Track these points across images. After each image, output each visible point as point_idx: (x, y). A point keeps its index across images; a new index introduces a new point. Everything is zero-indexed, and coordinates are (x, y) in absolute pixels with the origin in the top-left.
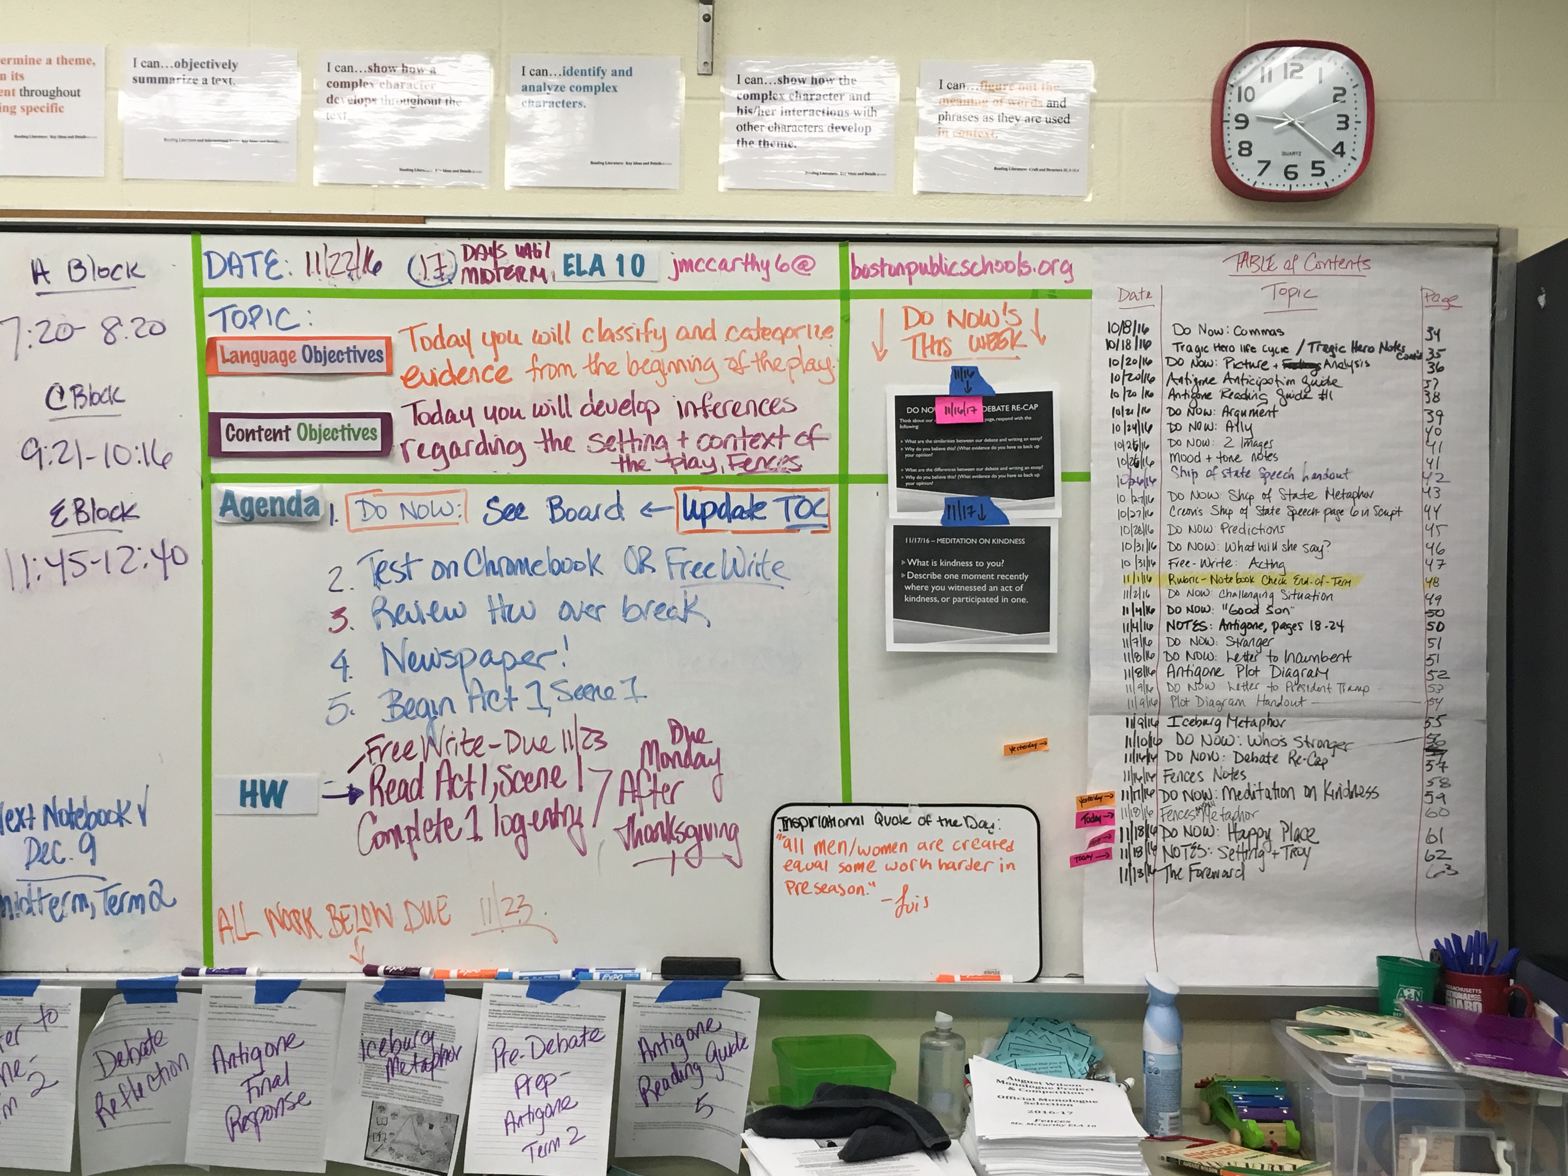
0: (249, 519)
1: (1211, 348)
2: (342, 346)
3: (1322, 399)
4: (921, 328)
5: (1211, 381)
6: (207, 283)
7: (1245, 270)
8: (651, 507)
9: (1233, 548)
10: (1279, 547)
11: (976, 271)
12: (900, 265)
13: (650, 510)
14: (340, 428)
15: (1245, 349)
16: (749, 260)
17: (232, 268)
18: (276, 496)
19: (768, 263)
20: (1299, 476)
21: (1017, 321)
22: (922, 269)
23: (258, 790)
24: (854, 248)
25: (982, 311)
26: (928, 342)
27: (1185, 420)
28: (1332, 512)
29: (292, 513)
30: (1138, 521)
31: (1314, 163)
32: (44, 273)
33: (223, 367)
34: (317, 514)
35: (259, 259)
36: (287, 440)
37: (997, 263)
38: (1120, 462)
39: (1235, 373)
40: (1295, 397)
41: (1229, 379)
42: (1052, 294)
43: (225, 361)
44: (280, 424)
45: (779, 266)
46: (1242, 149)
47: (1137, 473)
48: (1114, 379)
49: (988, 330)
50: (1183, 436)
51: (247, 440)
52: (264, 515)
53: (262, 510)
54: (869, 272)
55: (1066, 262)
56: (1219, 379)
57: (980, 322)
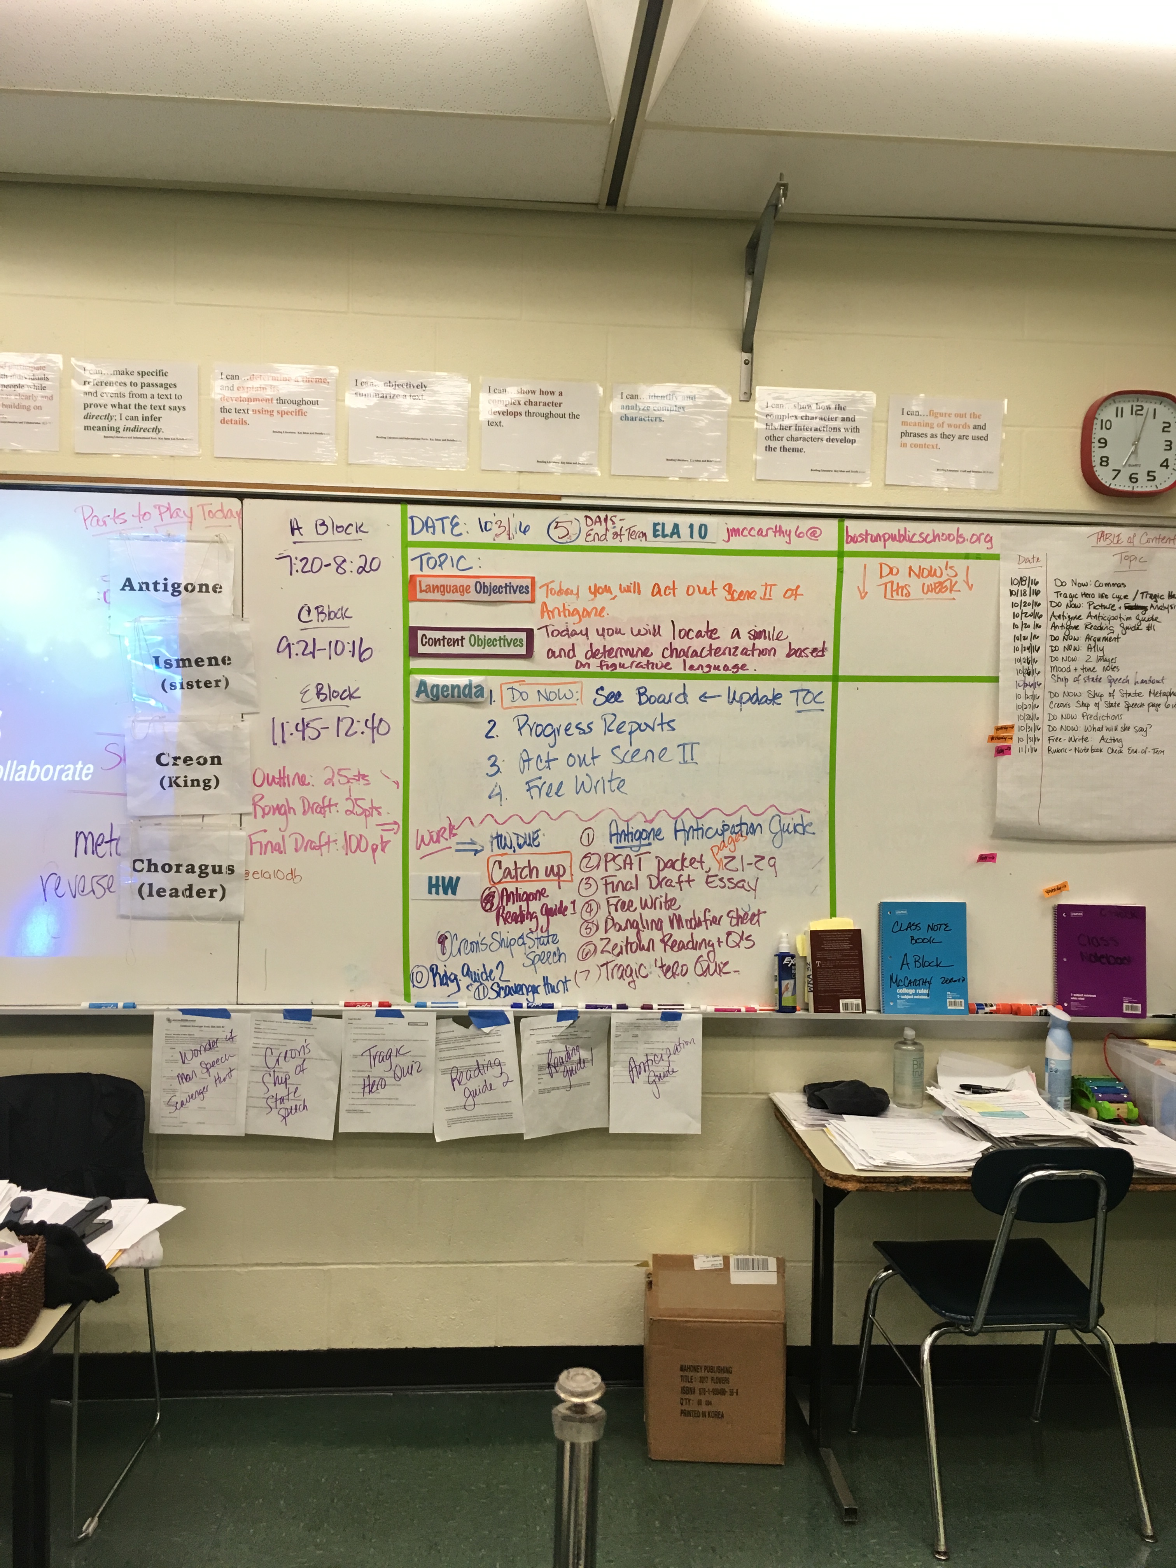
0: (436, 699)
1: (1079, 595)
2: (502, 582)
3: (1148, 630)
4: (891, 578)
5: (1079, 618)
6: (411, 538)
7: (1102, 543)
8: (707, 695)
9: (1089, 729)
10: (1119, 728)
11: (928, 540)
12: (878, 535)
13: (706, 697)
14: (498, 638)
15: (1101, 596)
16: (778, 529)
17: (428, 528)
18: (455, 684)
19: (790, 531)
20: (1132, 681)
21: (955, 574)
22: (893, 538)
23: (440, 883)
24: (848, 523)
25: (931, 567)
26: (895, 587)
27: (1061, 644)
28: (1153, 706)
29: (465, 695)
30: (1029, 711)
31: (1149, 472)
32: (299, 528)
33: (420, 596)
34: (483, 696)
35: (447, 522)
36: (462, 646)
37: (943, 534)
38: (1018, 672)
39: (1094, 612)
40: (1131, 628)
41: (1091, 616)
42: (978, 557)
43: (421, 591)
44: (457, 635)
45: (797, 533)
46: (1102, 461)
47: (1030, 679)
48: (1015, 616)
49: (935, 580)
50: (1060, 654)
51: (435, 646)
52: (446, 697)
53: (445, 694)
54: (857, 539)
55: (988, 535)
56: (1084, 617)
57: (929, 574)
